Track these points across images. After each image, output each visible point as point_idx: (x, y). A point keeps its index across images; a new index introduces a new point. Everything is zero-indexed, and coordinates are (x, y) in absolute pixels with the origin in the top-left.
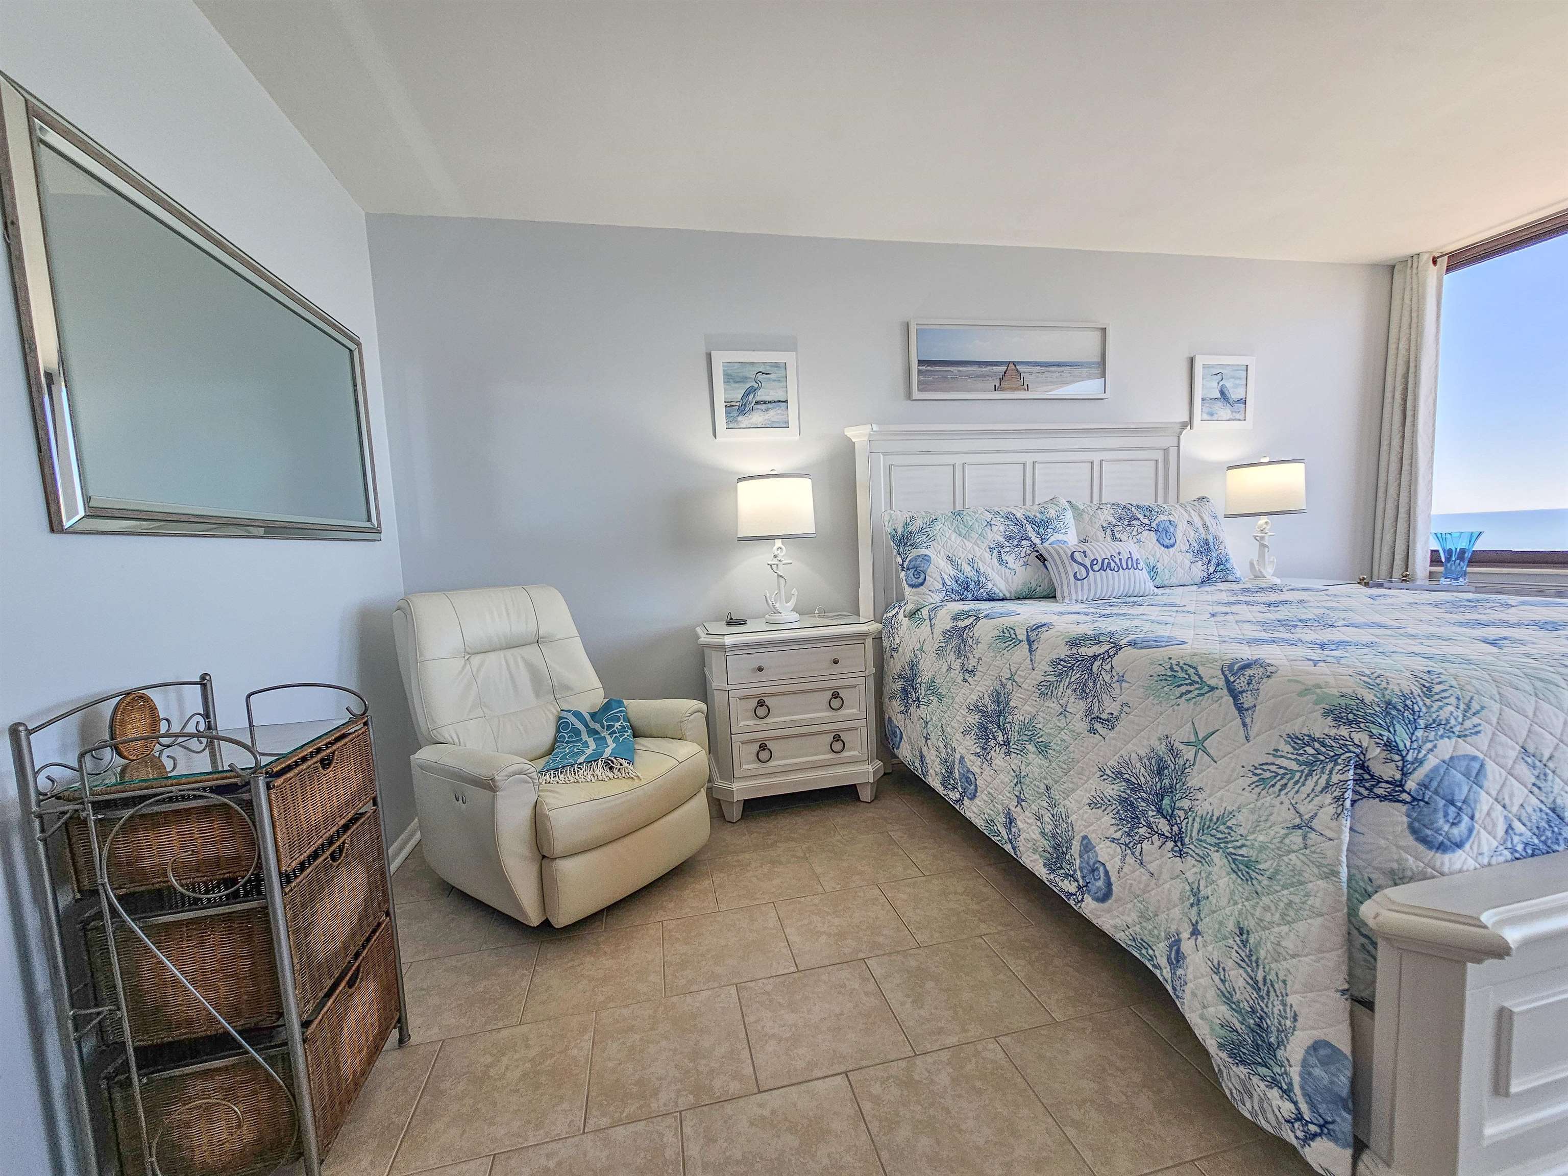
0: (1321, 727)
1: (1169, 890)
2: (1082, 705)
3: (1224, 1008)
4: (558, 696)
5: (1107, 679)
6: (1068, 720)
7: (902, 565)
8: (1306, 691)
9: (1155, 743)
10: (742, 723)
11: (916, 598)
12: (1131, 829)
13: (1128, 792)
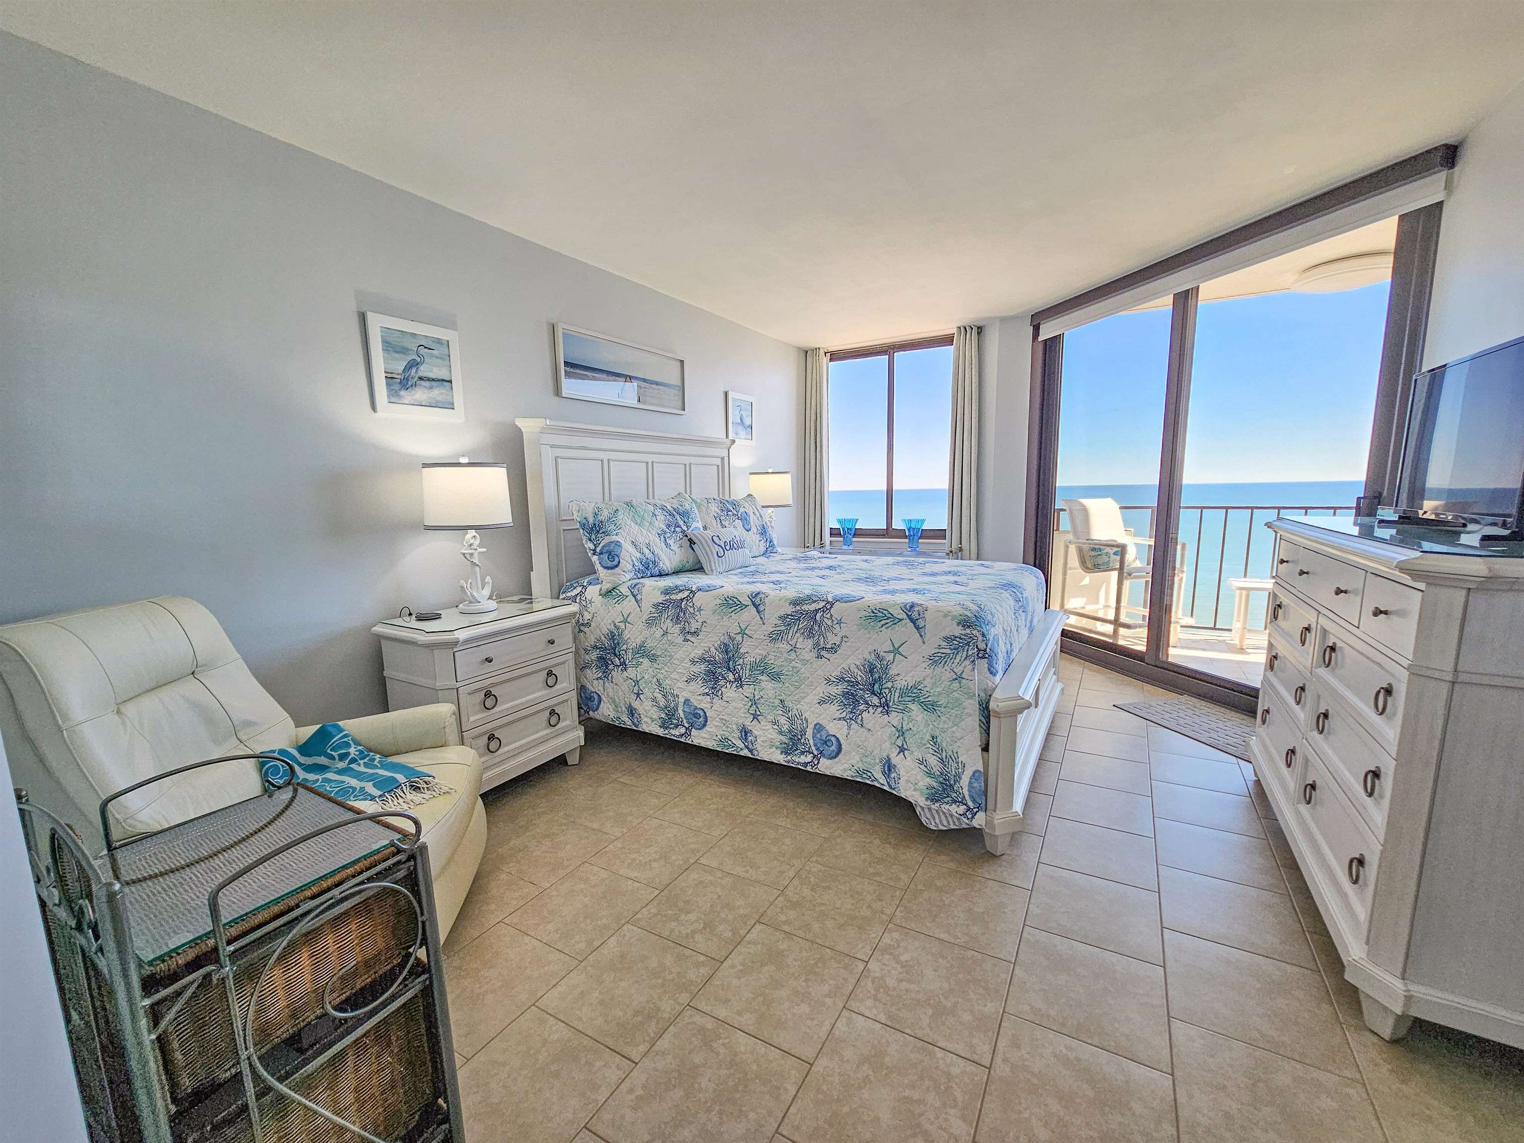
0: (958, 631)
1: (882, 735)
2: (810, 643)
3: (928, 779)
4: (243, 738)
5: (829, 623)
6: (798, 654)
7: (594, 550)
8: (946, 616)
9: (867, 656)
10: (472, 719)
11: (612, 578)
12: (854, 708)
13: (849, 688)
